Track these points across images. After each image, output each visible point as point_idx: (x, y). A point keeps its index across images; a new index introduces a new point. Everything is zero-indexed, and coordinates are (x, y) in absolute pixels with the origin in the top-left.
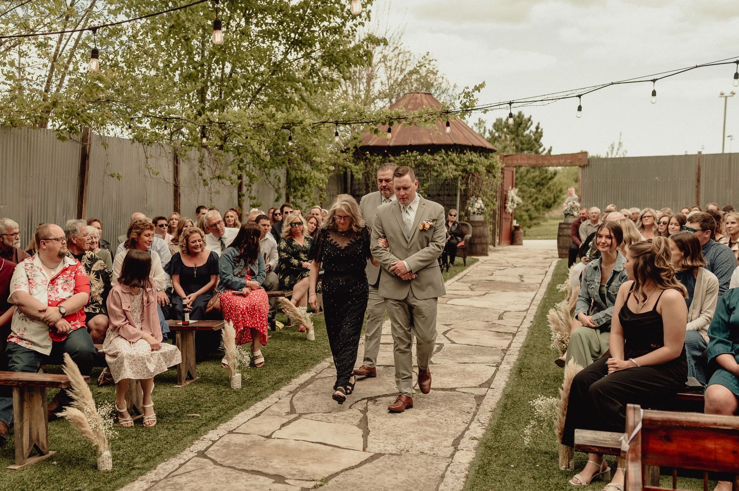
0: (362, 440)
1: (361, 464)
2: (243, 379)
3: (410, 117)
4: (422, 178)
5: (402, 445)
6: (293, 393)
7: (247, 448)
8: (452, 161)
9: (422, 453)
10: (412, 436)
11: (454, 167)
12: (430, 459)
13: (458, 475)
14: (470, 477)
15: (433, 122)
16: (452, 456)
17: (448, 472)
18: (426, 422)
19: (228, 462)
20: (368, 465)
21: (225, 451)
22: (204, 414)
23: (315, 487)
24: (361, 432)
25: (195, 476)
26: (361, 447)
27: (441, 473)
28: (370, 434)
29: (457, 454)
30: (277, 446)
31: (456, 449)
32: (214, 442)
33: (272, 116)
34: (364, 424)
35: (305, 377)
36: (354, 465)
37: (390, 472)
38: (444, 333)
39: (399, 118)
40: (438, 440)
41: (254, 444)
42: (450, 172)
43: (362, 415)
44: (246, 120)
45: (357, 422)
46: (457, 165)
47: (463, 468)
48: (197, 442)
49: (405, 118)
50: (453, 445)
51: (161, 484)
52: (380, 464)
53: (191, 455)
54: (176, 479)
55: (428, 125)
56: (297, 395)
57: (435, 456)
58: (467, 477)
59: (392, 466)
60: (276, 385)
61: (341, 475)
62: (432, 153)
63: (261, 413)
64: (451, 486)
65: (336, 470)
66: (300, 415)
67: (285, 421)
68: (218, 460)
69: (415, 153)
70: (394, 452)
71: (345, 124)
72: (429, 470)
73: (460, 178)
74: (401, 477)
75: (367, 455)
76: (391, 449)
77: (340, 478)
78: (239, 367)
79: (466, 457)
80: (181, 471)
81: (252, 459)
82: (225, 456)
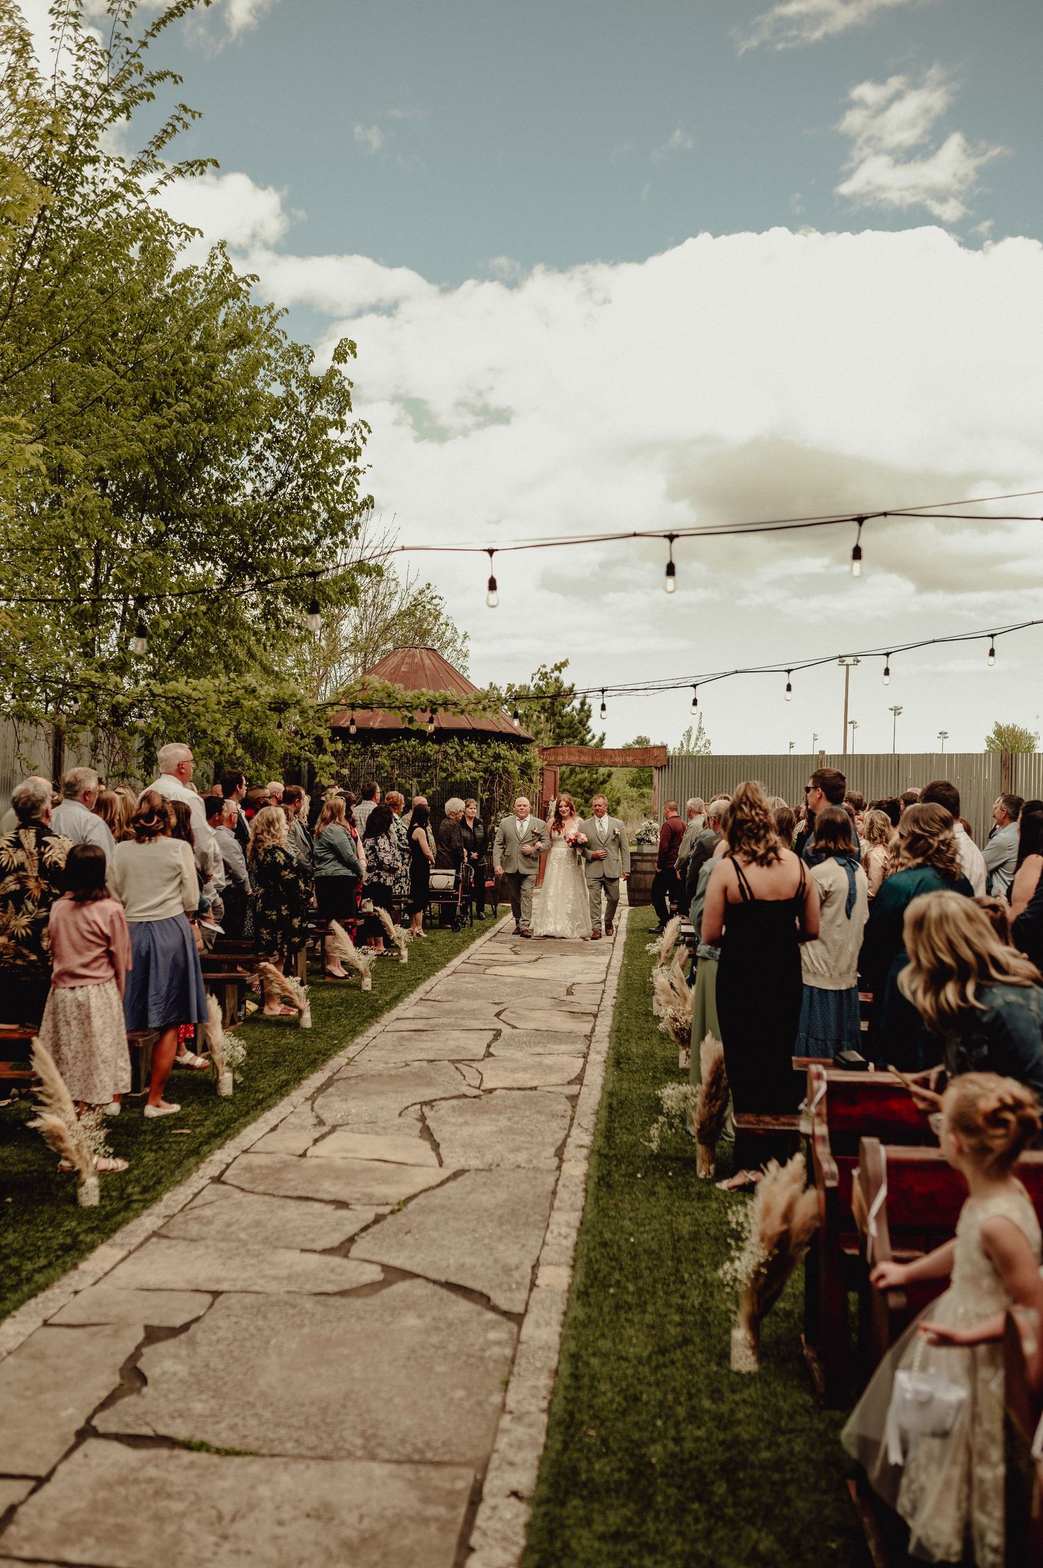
0: (433, 1154)
1: (442, 1184)
2: (234, 1081)
5: (489, 1158)
6: (312, 1099)
7: (280, 1170)
9: (518, 1167)
10: (499, 1147)
12: (531, 1174)
13: (575, 1189)
14: (591, 1190)
16: (559, 1168)
17: (559, 1188)
18: (510, 1130)
19: (261, 1188)
20: (451, 1184)
21: (248, 1175)
22: (198, 1130)
23: (392, 1212)
24: (427, 1145)
25: (220, 1207)
26: (435, 1161)
27: (551, 1189)
28: (442, 1146)
29: (565, 1166)
30: (319, 1167)
31: (561, 1160)
32: (228, 1165)
34: (426, 1133)
35: (316, 1079)
36: (434, 1183)
37: (485, 1190)
38: (498, 1015)
40: (535, 1151)
41: (286, 1166)
43: (420, 1125)
45: (417, 1132)
47: (577, 1181)
48: (203, 1165)
50: (556, 1155)
51: (179, 1218)
52: (468, 1182)
53: (205, 1182)
56: (317, 1103)
57: (536, 1169)
58: (586, 1190)
59: (485, 1184)
60: (283, 1090)
61: (421, 1196)
63: (276, 1126)
64: (569, 1202)
65: (412, 1191)
66: (334, 1128)
67: (317, 1135)
68: (245, 1186)
70: (481, 1167)
72: (536, 1186)
74: (501, 1195)
75: (445, 1173)
76: (475, 1163)
77: (421, 1200)
78: (229, 1064)
79: (577, 1168)
80: (198, 1201)
81: (293, 1183)
82: (253, 1181)
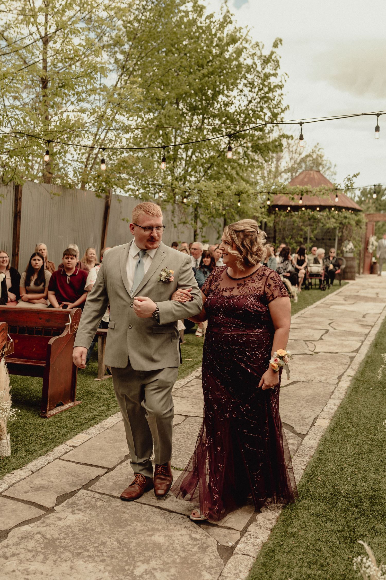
1: (287, 385)
3: (314, 191)
4: (313, 227)
5: (309, 378)
8: (333, 217)
9: (321, 382)
10: (315, 374)
11: (334, 220)
12: (325, 385)
15: (328, 195)
17: (336, 391)
20: (291, 386)
22: (195, 359)
25: (197, 387)
26: (286, 377)
27: (332, 391)
28: (291, 372)
29: (340, 383)
31: (339, 381)
33: (228, 188)
34: (286, 367)
36: (284, 385)
39: (307, 192)
40: (329, 376)
42: (332, 224)
44: (213, 190)
46: (337, 220)
47: (344, 389)
48: (194, 372)
49: (311, 192)
50: (338, 379)
51: (180, 390)
53: (193, 378)
54: (187, 388)
55: (325, 197)
57: (328, 383)
58: (346, 392)
59: (305, 387)
62: (320, 211)
69: (309, 210)
70: (305, 381)
71: (274, 193)
72: (326, 389)
73: (338, 228)
74: (310, 392)
75: (289, 382)
76: (303, 379)
79: (345, 384)
80: (189, 384)
